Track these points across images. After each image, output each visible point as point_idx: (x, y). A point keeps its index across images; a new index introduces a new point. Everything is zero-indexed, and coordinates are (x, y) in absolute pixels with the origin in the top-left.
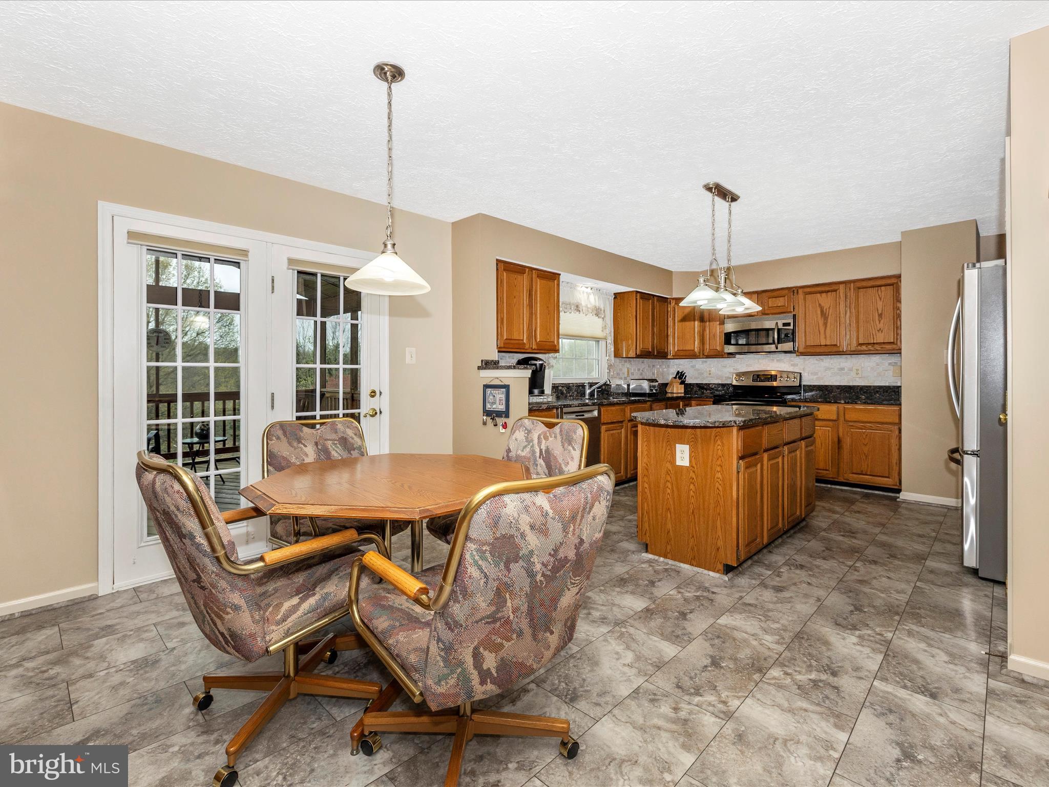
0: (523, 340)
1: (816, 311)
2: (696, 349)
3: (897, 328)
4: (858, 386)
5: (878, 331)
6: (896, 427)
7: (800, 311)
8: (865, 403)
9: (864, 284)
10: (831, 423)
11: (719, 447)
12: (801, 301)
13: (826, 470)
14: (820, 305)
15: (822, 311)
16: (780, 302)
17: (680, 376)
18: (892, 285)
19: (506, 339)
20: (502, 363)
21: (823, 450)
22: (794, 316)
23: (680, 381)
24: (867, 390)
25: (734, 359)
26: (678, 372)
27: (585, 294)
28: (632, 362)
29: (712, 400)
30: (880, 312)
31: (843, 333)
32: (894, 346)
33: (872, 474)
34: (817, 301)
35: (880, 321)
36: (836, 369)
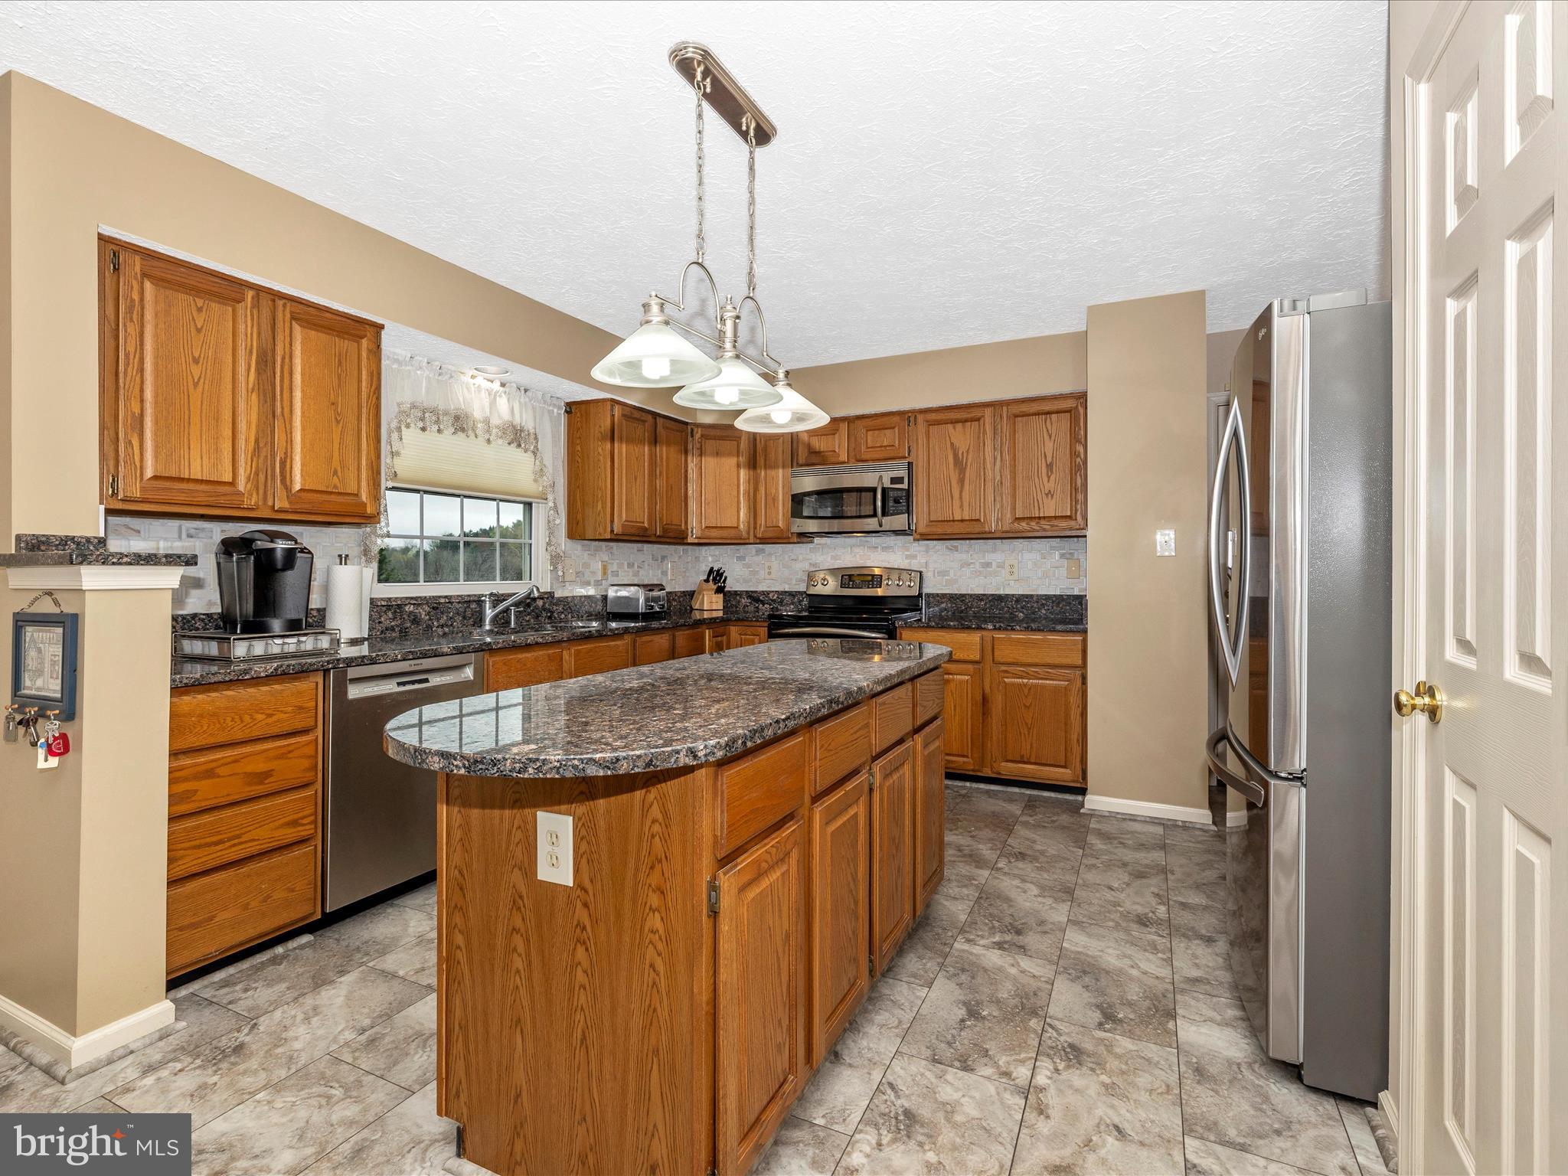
0: (232, 484)
1: (947, 458)
2: (742, 526)
3: (1078, 489)
4: (1013, 595)
5: (1047, 495)
6: (1078, 673)
7: (920, 457)
8: (1027, 629)
9: (1025, 408)
10: (970, 667)
11: (656, 828)
12: (922, 440)
13: (963, 756)
14: (952, 444)
15: (956, 456)
16: (887, 438)
17: (716, 577)
18: (1069, 411)
19: (155, 478)
20: (115, 545)
21: (957, 718)
22: (910, 464)
23: (715, 587)
24: (1028, 602)
25: (810, 546)
26: (711, 570)
27: (484, 395)
28: (615, 550)
29: (766, 624)
30: (1049, 460)
31: (990, 498)
32: (1072, 523)
33: (1037, 761)
34: (948, 438)
35: (1049, 477)
36: (978, 565)
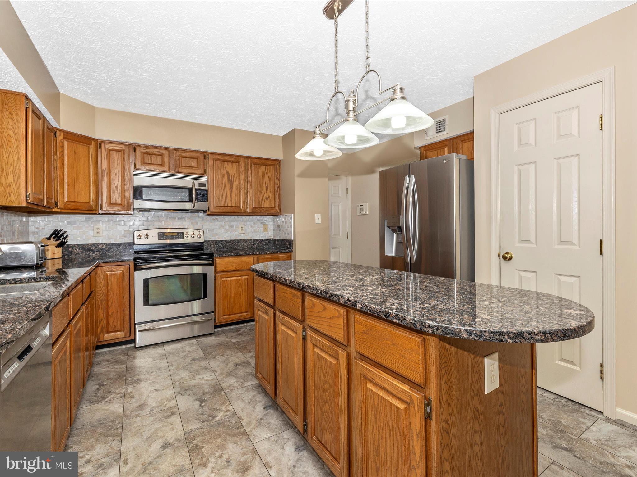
1: (224, 178)
2: (91, 203)
3: (277, 197)
5: (266, 198)
9: (257, 161)
12: (211, 166)
14: (227, 172)
15: (228, 177)
17: (58, 235)
18: (273, 166)
23: (56, 242)
26: (56, 231)
30: (267, 184)
32: (275, 210)
34: (225, 168)
35: (267, 191)
36: (227, 227)
